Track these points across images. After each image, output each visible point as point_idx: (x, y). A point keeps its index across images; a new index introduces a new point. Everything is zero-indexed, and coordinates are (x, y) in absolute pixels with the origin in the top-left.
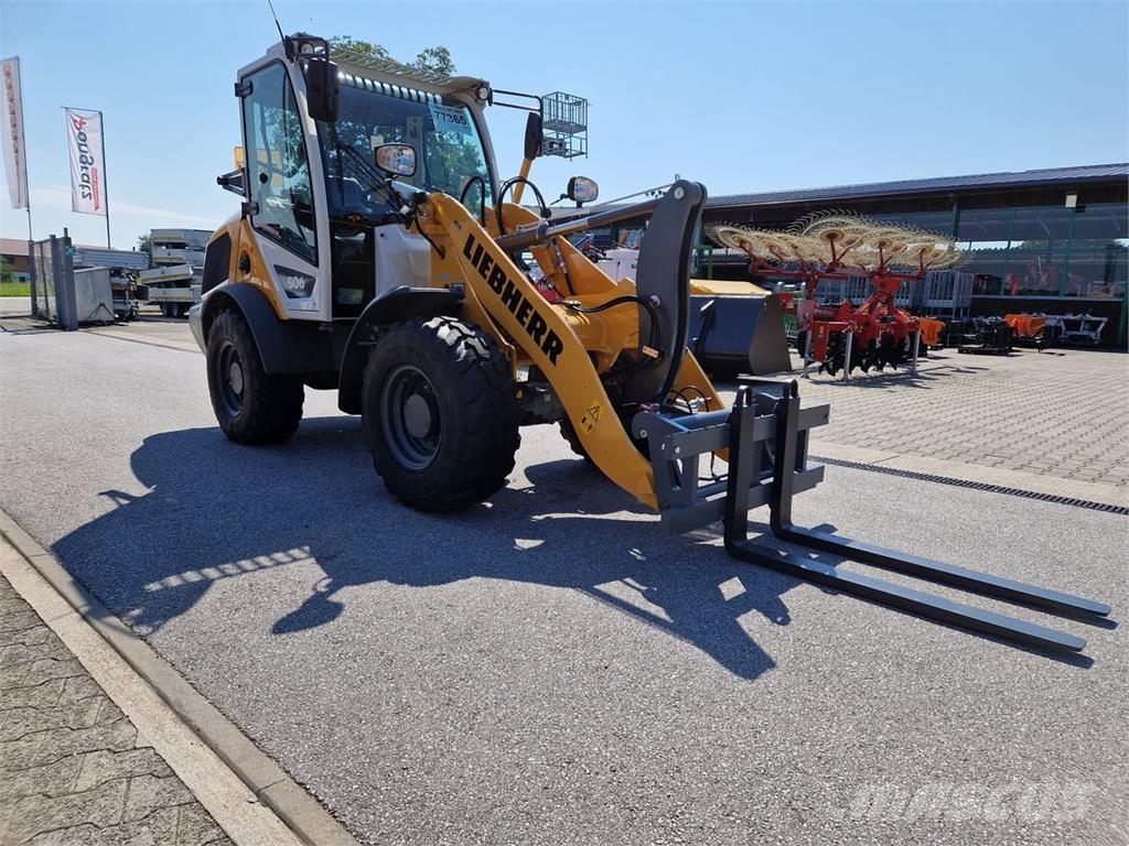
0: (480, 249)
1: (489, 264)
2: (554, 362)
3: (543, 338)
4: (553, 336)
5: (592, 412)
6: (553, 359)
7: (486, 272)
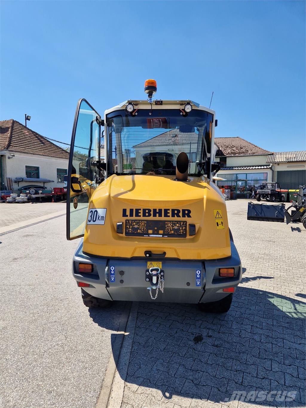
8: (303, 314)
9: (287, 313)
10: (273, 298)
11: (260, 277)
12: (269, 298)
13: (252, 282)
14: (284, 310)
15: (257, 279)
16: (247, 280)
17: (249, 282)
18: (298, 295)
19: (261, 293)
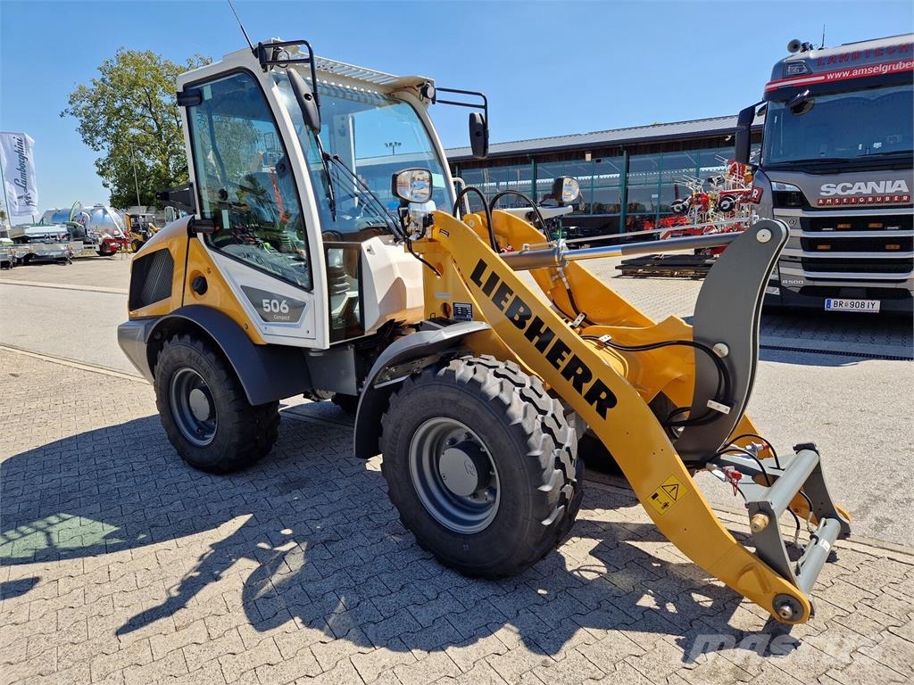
0: (494, 278)
1: (508, 295)
2: (604, 416)
3: (587, 387)
4: (600, 386)
5: (669, 489)
6: (602, 411)
7: (503, 303)
8: (33, 530)
9: (70, 516)
10: (106, 537)
11: (171, 607)
12: (116, 532)
13: (188, 570)
14: (76, 521)
15: (178, 590)
16: (210, 569)
17: (194, 562)
18: (33, 582)
19: (142, 536)
